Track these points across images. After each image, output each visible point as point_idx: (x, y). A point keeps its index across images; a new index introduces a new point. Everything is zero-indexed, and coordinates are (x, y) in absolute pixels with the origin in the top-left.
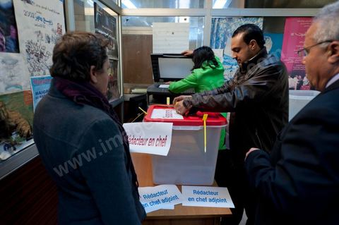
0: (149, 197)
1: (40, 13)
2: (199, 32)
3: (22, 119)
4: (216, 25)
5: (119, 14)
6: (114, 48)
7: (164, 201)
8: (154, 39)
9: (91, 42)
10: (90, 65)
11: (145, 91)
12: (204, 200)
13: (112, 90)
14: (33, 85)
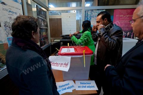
0: (61, 86)
1: (11, 9)
2: (80, 16)
3: (3, 56)
4: (87, 13)
5: (47, 10)
6: (46, 24)
7: (68, 88)
8: (62, 19)
9: (30, 20)
10: (32, 31)
11: (59, 40)
12: (85, 87)
13: (46, 41)
14: (8, 41)
